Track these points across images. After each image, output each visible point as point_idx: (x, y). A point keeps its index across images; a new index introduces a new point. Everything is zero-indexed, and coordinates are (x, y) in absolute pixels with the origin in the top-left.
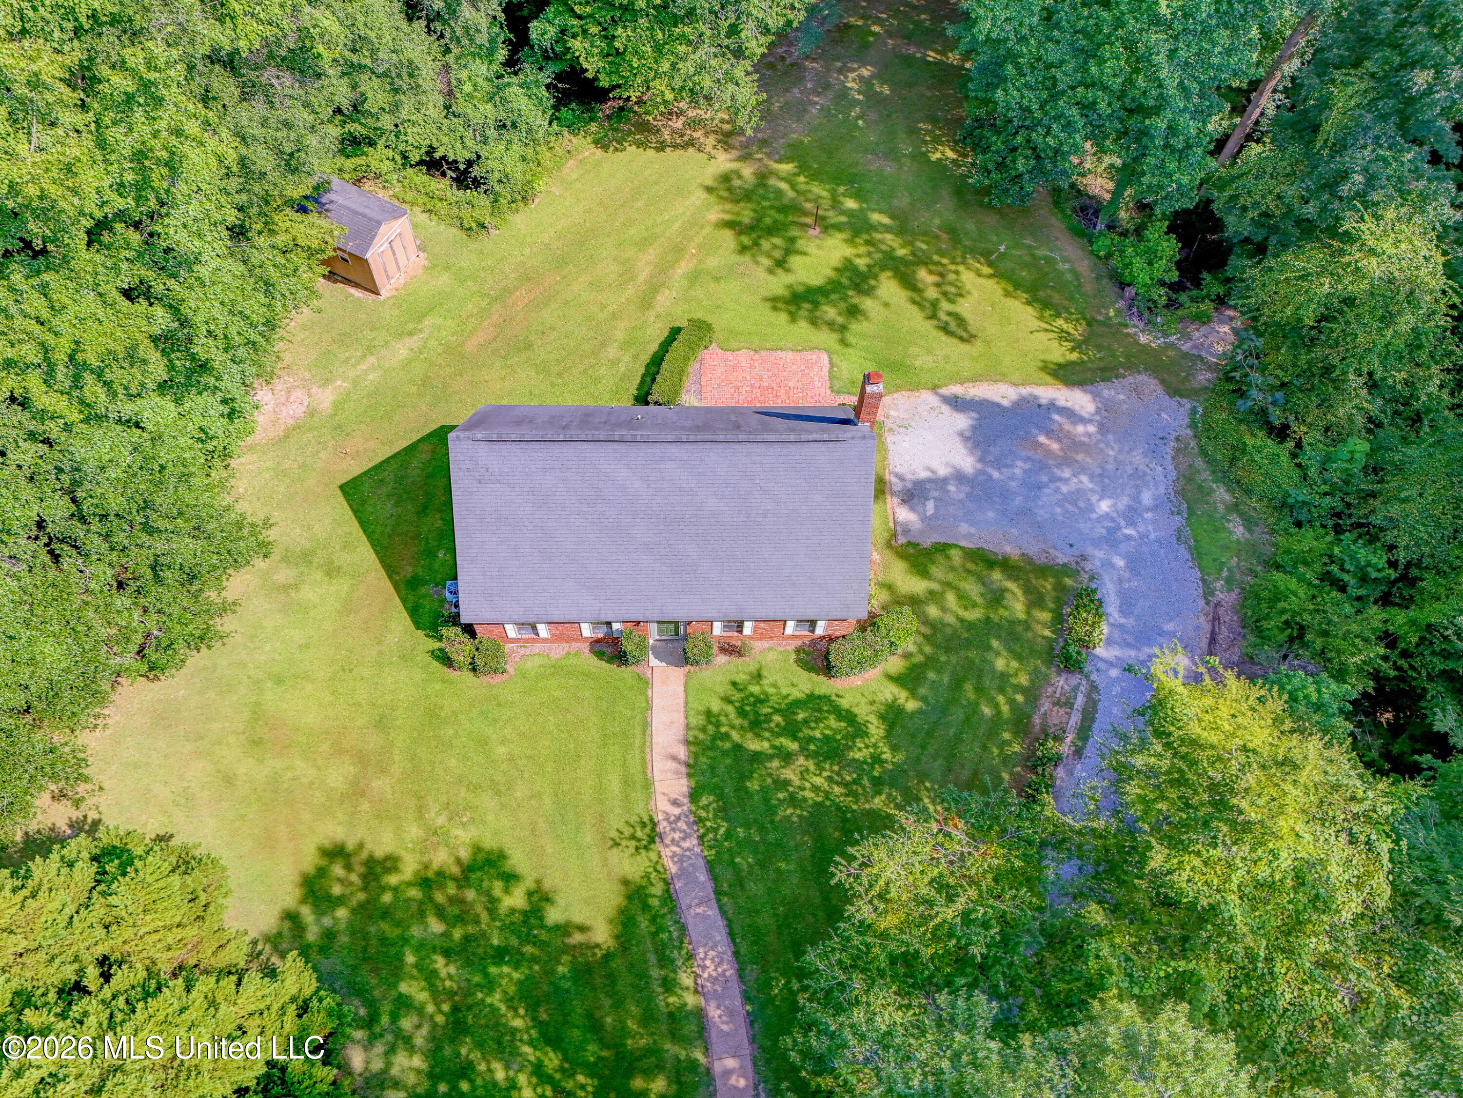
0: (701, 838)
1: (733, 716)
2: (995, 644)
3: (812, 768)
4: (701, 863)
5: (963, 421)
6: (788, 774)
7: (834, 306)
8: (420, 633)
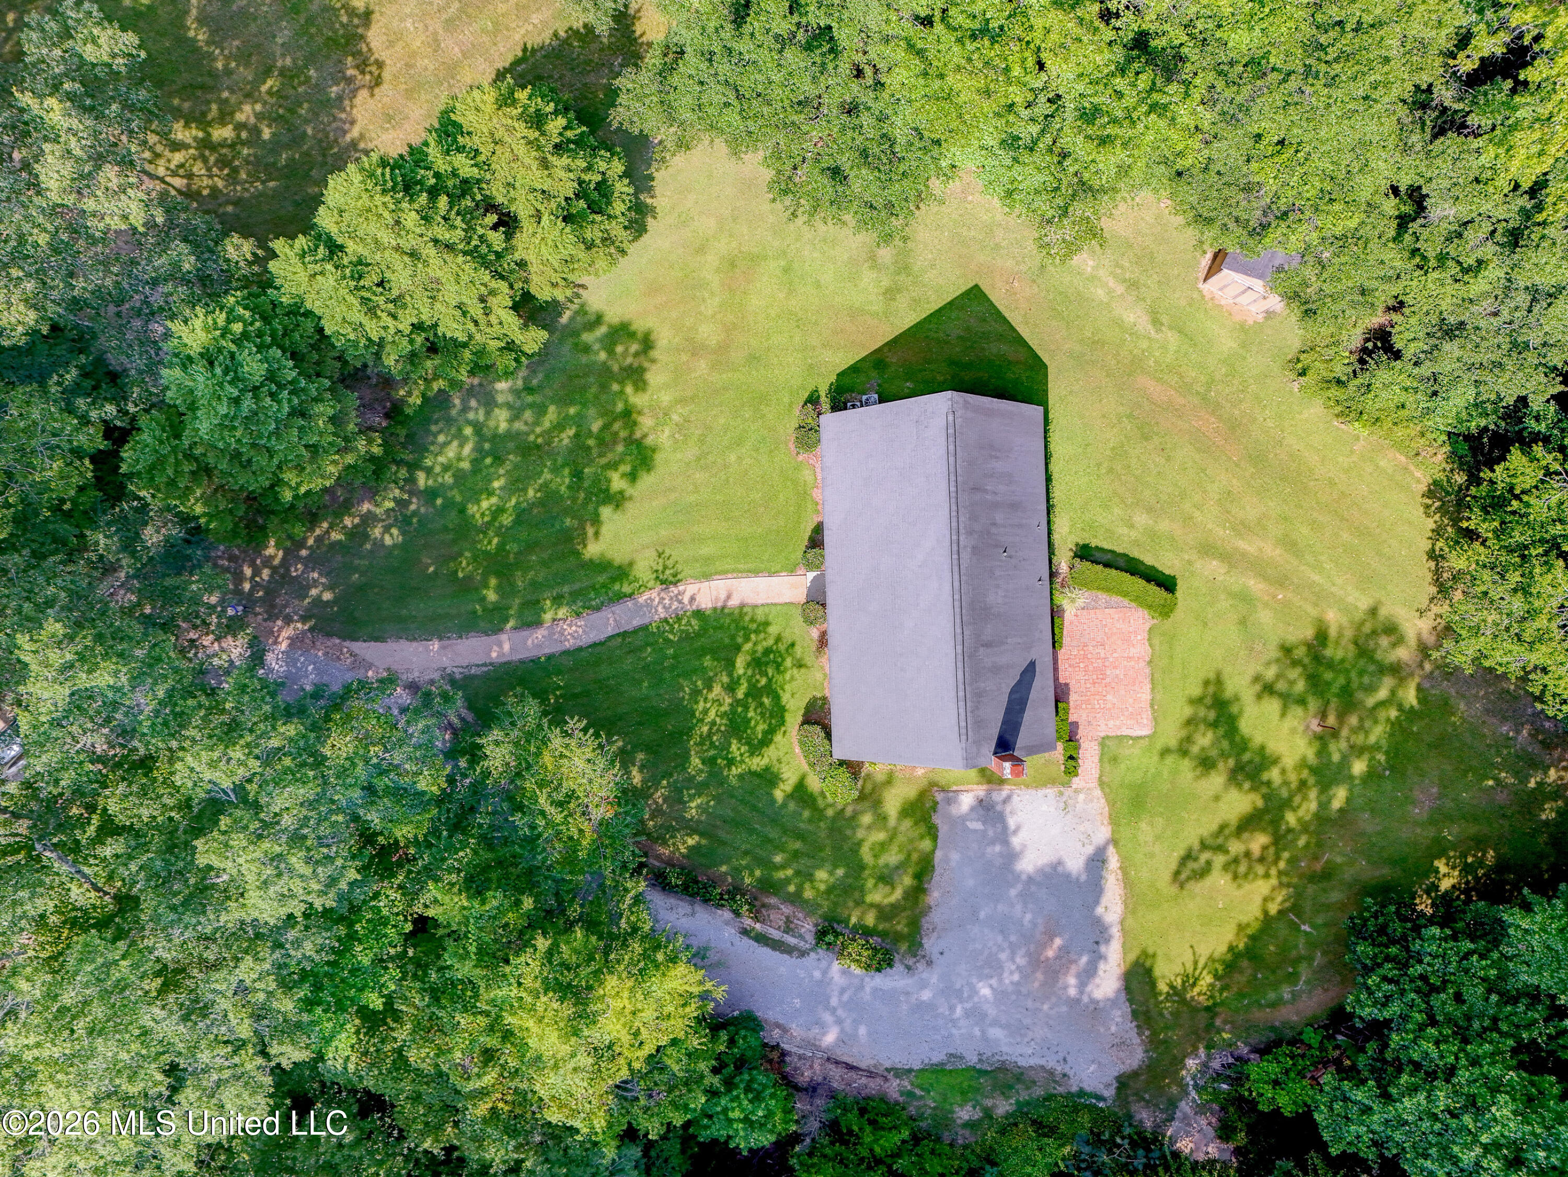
0: (666, 620)
1: (765, 644)
4: (646, 621)
5: (1075, 864)
6: (717, 690)
7: (1213, 744)
8: (833, 378)
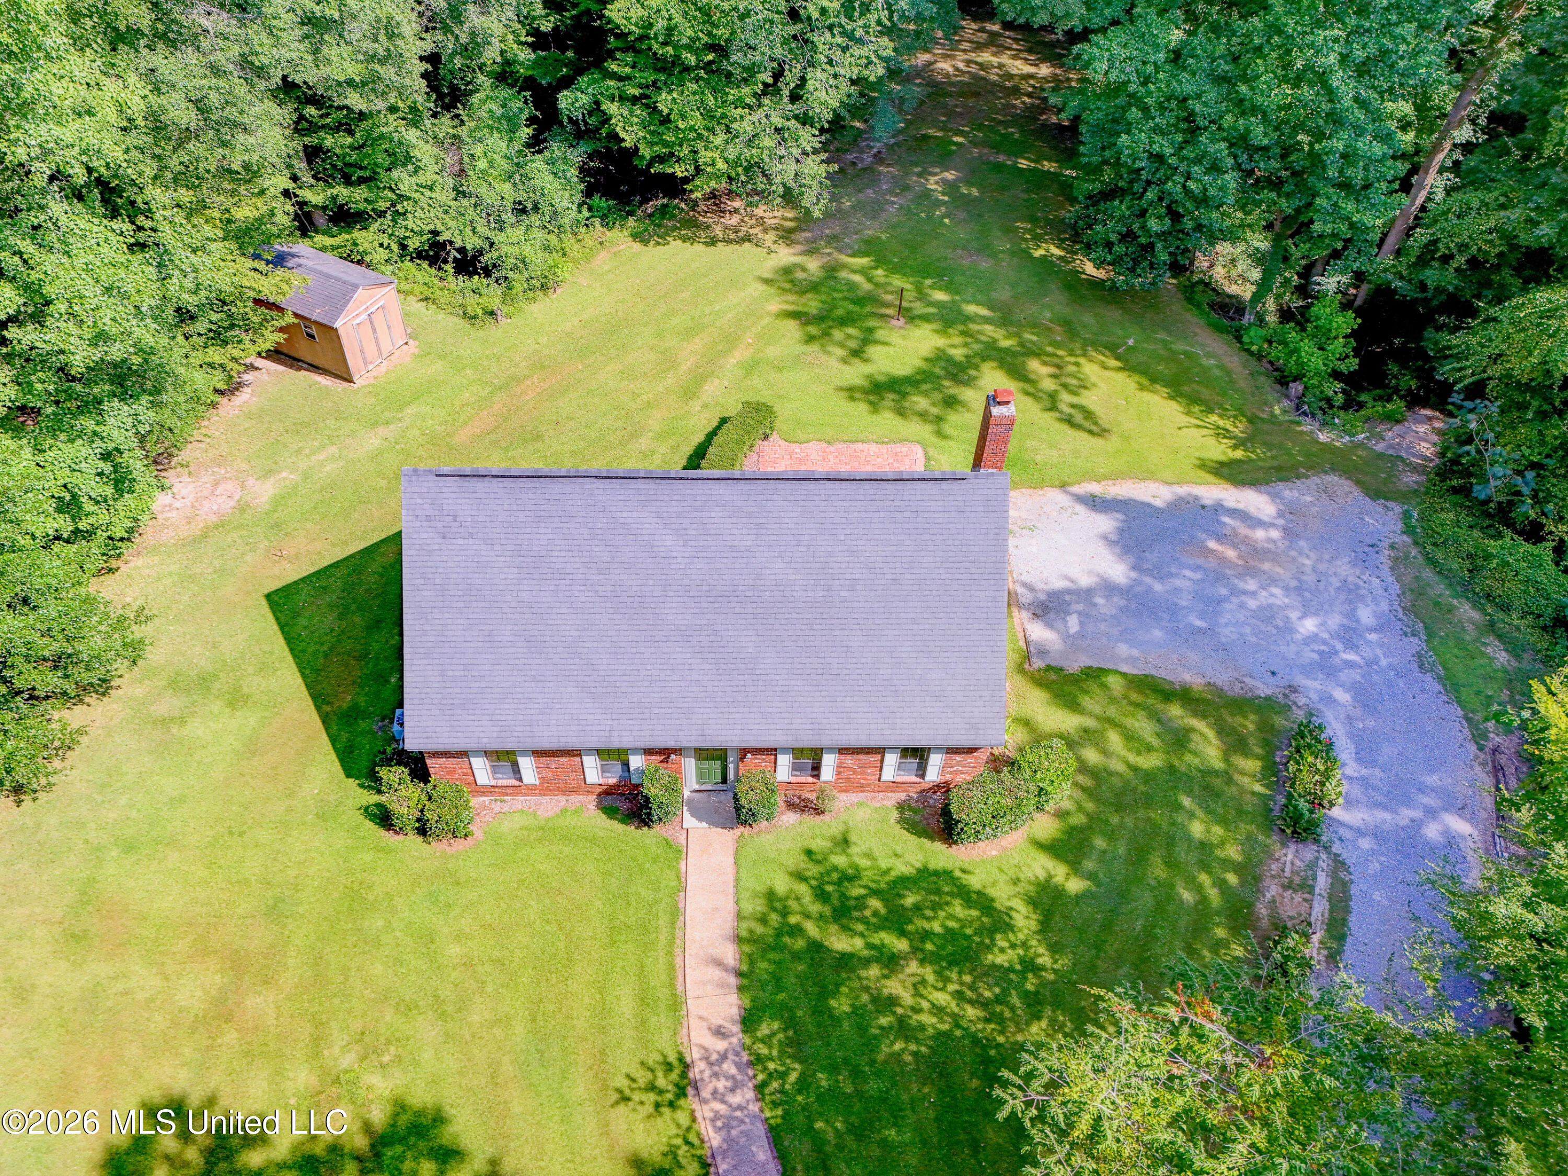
0: (760, 1088)
1: (807, 899)
2: (1186, 802)
3: (931, 978)
4: (760, 1130)
5: (1105, 523)
6: (894, 987)
7: (927, 396)
8: (352, 783)
